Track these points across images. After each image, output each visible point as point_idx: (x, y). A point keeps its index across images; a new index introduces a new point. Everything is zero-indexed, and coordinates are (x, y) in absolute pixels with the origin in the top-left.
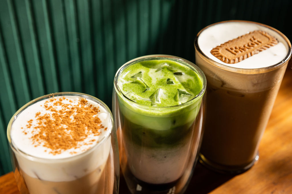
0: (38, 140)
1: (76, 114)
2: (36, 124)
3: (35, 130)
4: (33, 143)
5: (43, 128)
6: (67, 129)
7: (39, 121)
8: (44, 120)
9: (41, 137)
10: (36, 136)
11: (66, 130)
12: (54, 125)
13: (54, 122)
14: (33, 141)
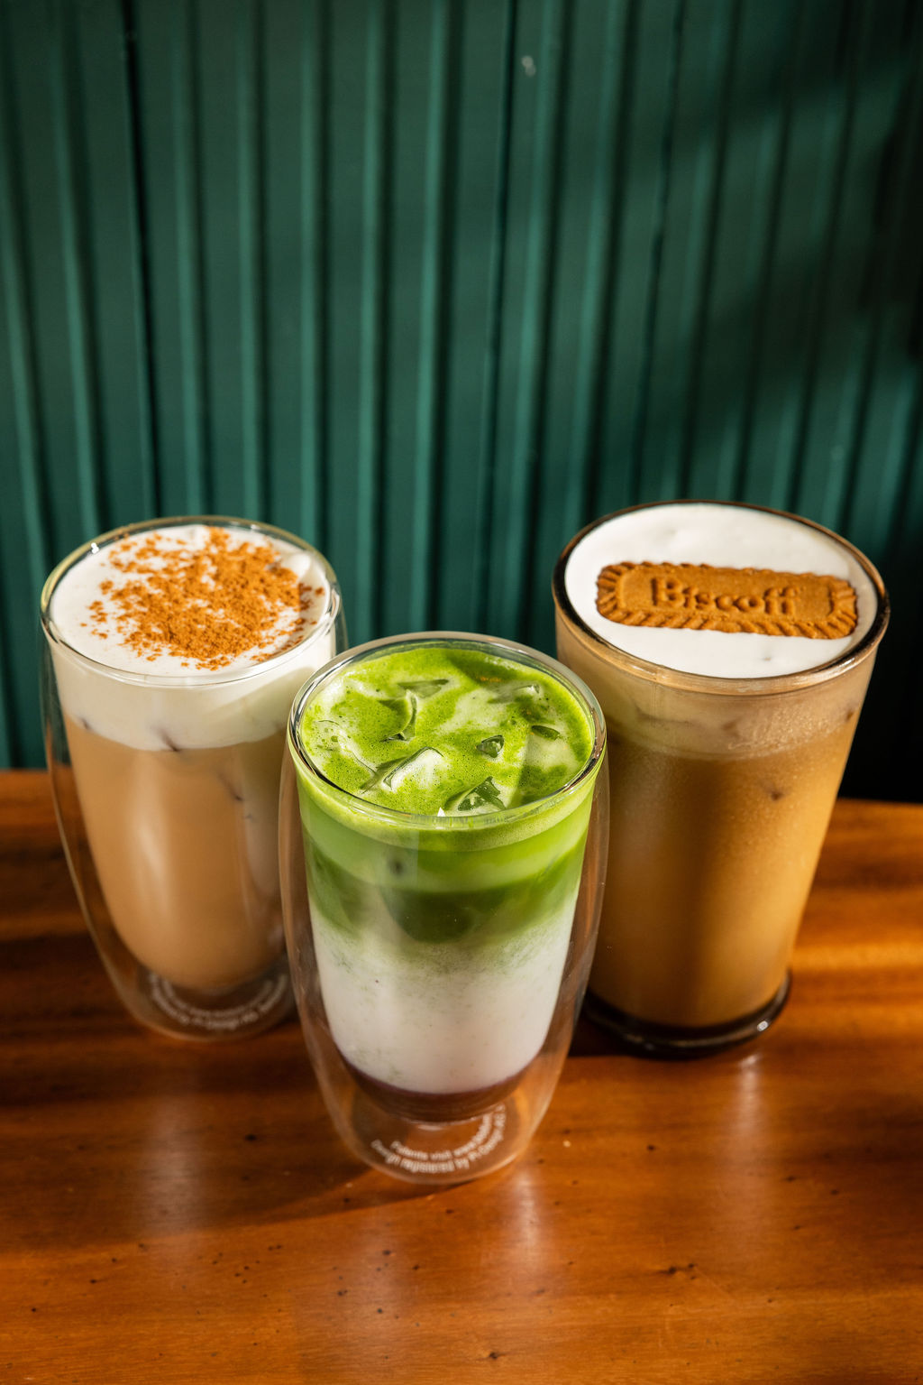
0: (146, 645)
1: (213, 570)
2: (116, 611)
3: (122, 624)
4: (140, 654)
5: (141, 615)
6: (210, 607)
7: (119, 602)
8: (133, 598)
9: (149, 635)
10: (133, 637)
11: (209, 611)
12: (166, 604)
13: (165, 596)
14: (134, 649)
